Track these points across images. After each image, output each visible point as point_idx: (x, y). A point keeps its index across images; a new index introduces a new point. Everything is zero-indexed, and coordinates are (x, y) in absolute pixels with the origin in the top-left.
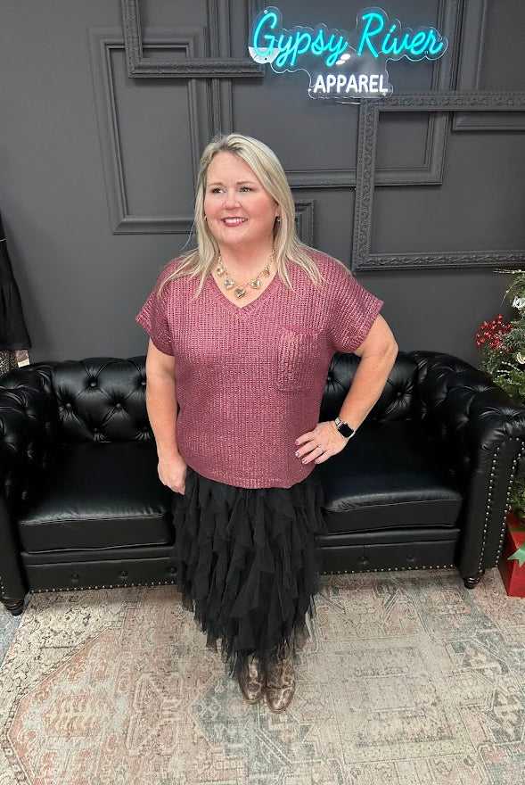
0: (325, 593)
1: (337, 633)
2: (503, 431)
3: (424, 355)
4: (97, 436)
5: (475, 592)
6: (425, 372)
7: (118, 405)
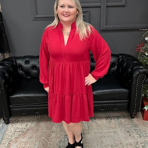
0: (92, 119)
1: (95, 128)
2: (139, 72)
3: (121, 54)
4: (29, 77)
5: (134, 119)
6: (121, 59)
7: (34, 69)
